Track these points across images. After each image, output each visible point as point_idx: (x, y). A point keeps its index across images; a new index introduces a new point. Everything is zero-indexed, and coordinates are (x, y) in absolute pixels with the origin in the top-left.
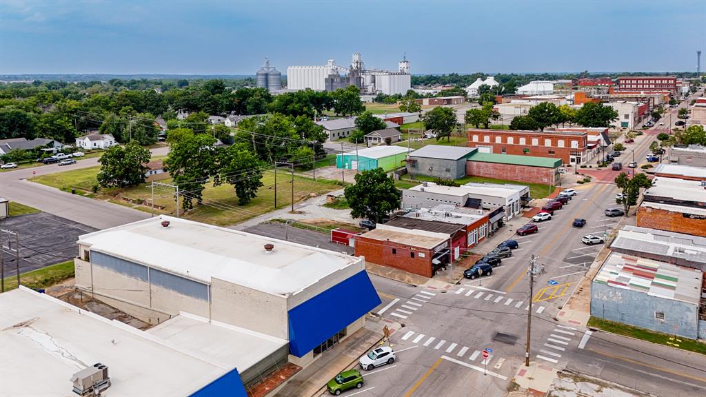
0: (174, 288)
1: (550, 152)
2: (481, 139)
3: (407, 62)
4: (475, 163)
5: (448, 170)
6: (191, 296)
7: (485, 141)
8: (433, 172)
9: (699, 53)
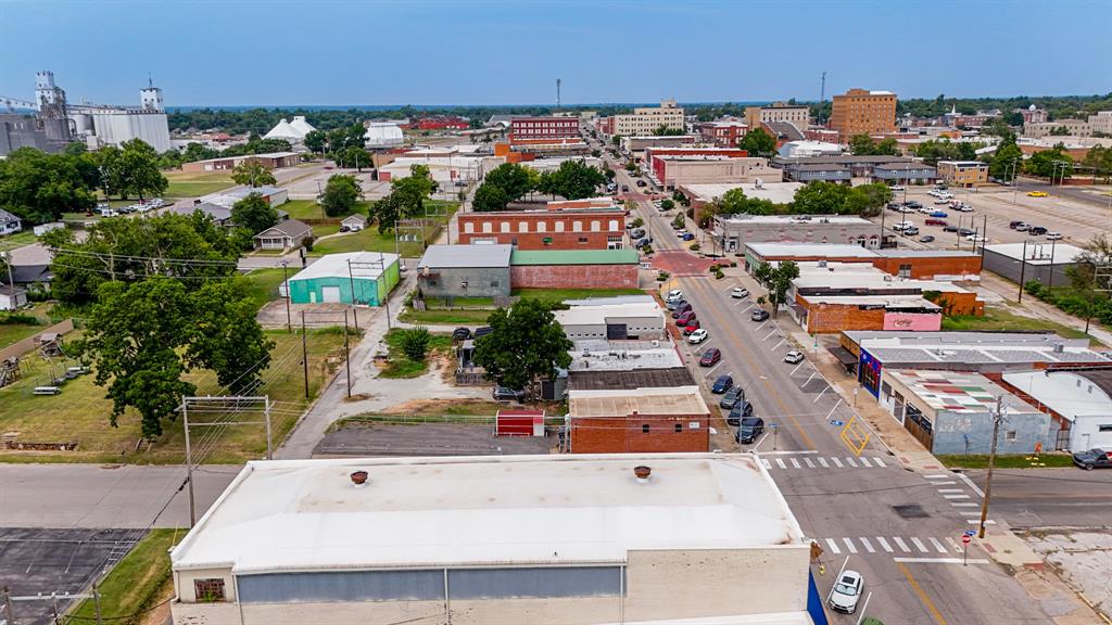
0: (520, 593)
1: (581, 240)
2: (478, 228)
3: (157, 90)
4: (524, 269)
5: (494, 284)
6: (567, 596)
7: (485, 232)
8: (469, 289)
9: (559, 81)
